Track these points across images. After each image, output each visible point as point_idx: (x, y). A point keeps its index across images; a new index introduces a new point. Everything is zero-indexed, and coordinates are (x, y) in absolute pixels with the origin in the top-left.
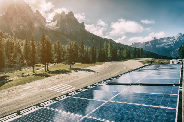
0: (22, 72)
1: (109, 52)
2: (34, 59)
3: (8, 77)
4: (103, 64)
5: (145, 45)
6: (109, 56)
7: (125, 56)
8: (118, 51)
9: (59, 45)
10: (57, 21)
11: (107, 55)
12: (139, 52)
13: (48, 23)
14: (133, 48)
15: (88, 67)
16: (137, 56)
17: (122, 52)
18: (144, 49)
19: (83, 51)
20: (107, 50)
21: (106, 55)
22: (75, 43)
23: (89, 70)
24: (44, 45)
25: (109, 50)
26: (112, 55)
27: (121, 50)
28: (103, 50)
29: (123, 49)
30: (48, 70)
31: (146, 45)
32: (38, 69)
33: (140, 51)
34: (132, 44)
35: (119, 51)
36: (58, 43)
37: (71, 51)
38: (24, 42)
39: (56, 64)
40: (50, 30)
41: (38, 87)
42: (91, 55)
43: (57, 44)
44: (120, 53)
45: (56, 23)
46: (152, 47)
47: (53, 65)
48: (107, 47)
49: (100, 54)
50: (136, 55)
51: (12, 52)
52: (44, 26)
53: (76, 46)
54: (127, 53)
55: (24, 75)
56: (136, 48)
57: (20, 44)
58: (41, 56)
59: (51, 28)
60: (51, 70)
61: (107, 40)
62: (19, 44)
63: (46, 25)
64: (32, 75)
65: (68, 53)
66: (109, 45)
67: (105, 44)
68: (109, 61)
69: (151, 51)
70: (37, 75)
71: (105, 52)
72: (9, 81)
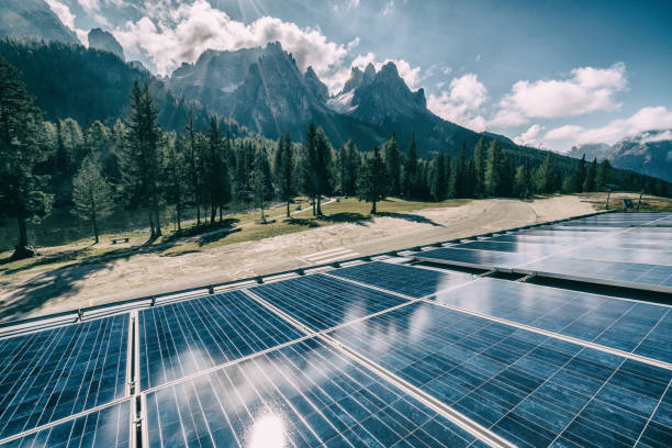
0: (266, 212)
1: (489, 173)
2: (289, 183)
3: (237, 221)
4: (465, 203)
5: (623, 150)
6: (487, 183)
7: (540, 184)
8: (519, 170)
9: (352, 151)
10: (353, 90)
11: (483, 179)
12: (594, 173)
13: (333, 97)
14: (575, 160)
15: (419, 209)
16: (584, 185)
17: (534, 173)
18: (615, 166)
19: (412, 167)
20: (483, 165)
21: (479, 179)
22: (394, 145)
23: (420, 219)
24: (311, 150)
25: (490, 166)
26: (496, 181)
27: (528, 168)
28: (472, 164)
29: (537, 163)
30: (320, 213)
31: (627, 152)
32: (299, 209)
33: (599, 170)
34: (574, 148)
35: (523, 171)
36: (351, 146)
37: (377, 164)
38: (276, 145)
39: (343, 199)
40: (337, 114)
41: (285, 250)
42: (435, 179)
43: (346, 148)
44: (527, 177)
45: (350, 96)
46: (648, 158)
47: (333, 200)
48: (484, 156)
49: (459, 178)
50: (583, 181)
51: (251, 168)
52: (322, 106)
53: (393, 153)
54: (549, 176)
55: (268, 219)
56: (583, 161)
57: (269, 150)
58: (305, 177)
59: (338, 110)
60: (327, 213)
61: (486, 138)
62: (264, 150)
63: (328, 102)
64: (285, 221)
65: (369, 171)
66: (490, 151)
67: (477, 149)
68: (485, 197)
69: (645, 172)
70: (293, 221)
71: (475, 171)
72: (235, 231)
